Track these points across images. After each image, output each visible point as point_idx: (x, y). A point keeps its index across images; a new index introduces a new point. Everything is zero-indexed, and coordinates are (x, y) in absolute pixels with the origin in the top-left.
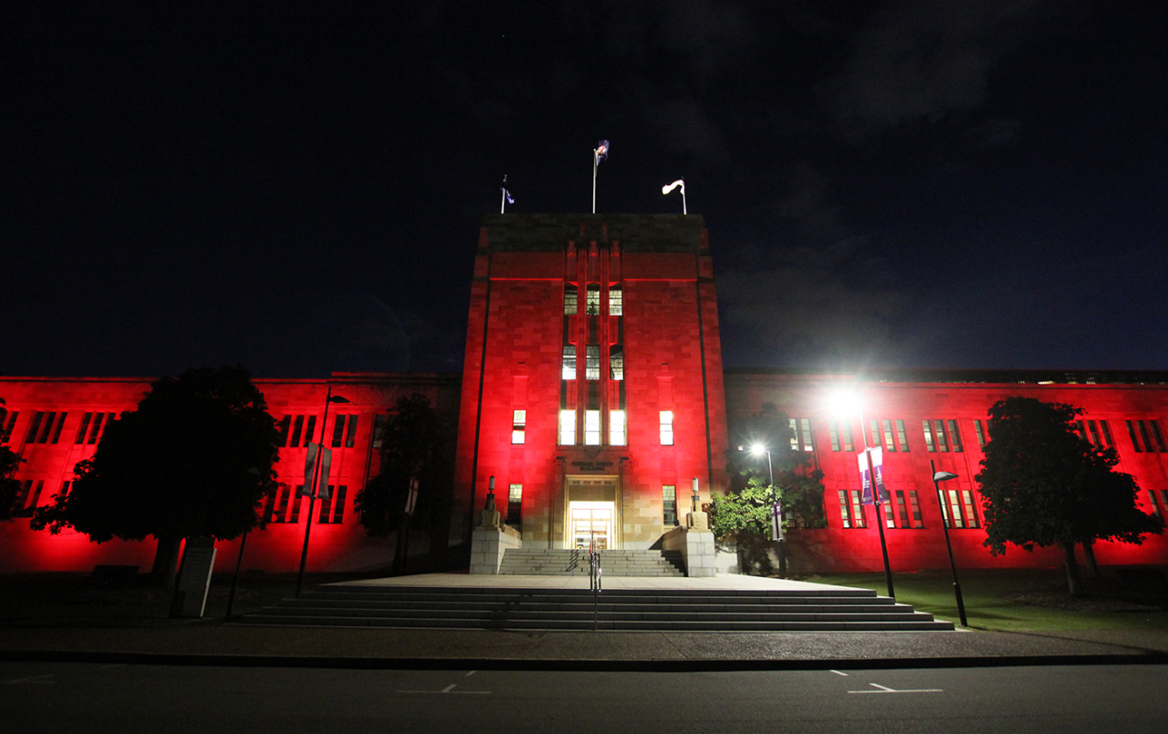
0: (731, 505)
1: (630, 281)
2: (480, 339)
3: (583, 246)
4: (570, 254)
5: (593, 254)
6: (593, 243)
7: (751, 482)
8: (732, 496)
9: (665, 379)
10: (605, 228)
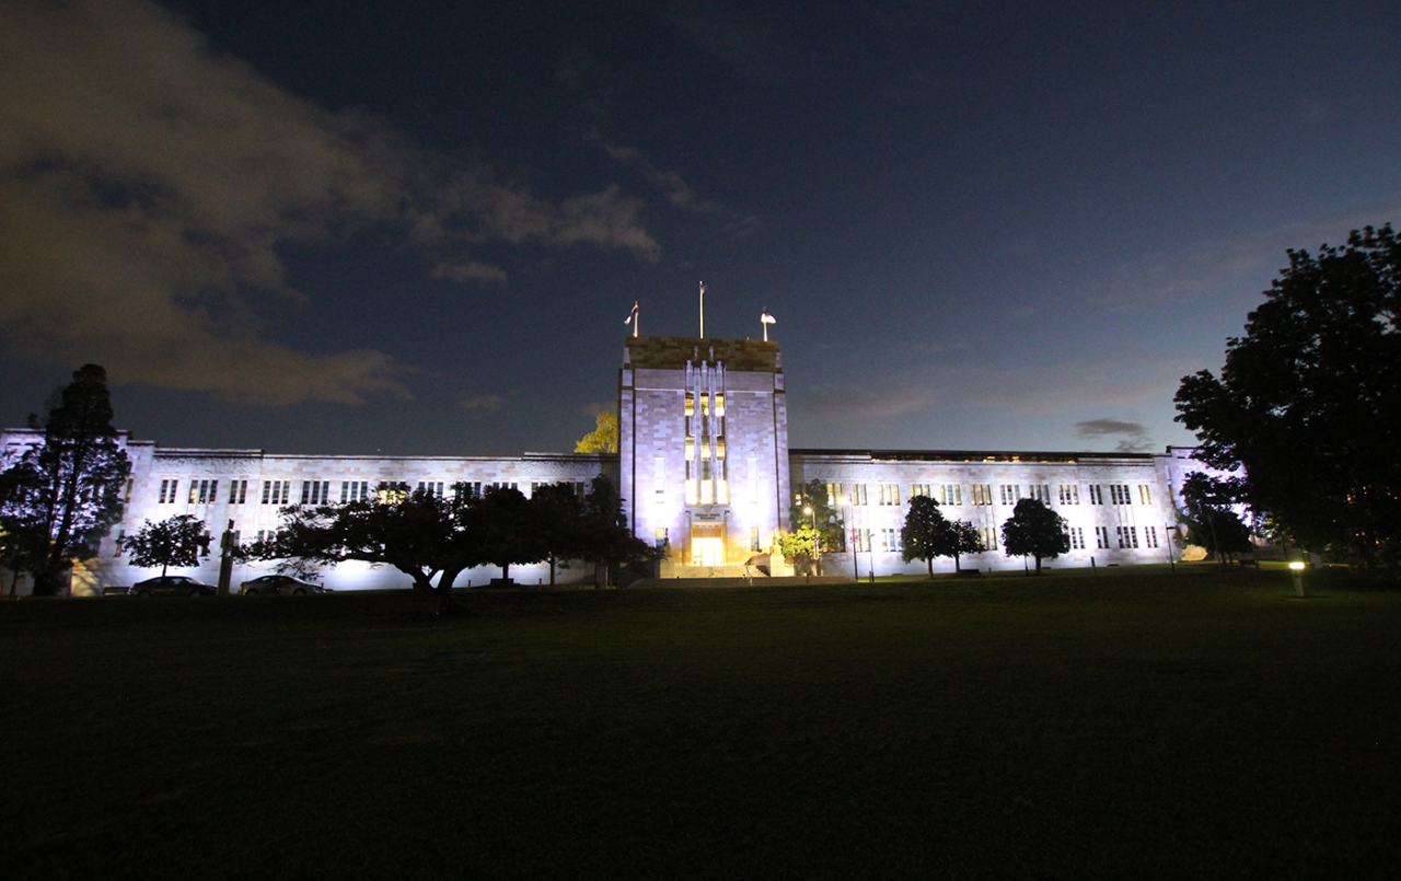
0: (792, 540)
1: (730, 393)
2: (631, 432)
3: (697, 365)
4: (688, 371)
5: (704, 371)
6: (704, 363)
7: (804, 527)
8: (792, 534)
9: (752, 460)
10: (711, 351)
